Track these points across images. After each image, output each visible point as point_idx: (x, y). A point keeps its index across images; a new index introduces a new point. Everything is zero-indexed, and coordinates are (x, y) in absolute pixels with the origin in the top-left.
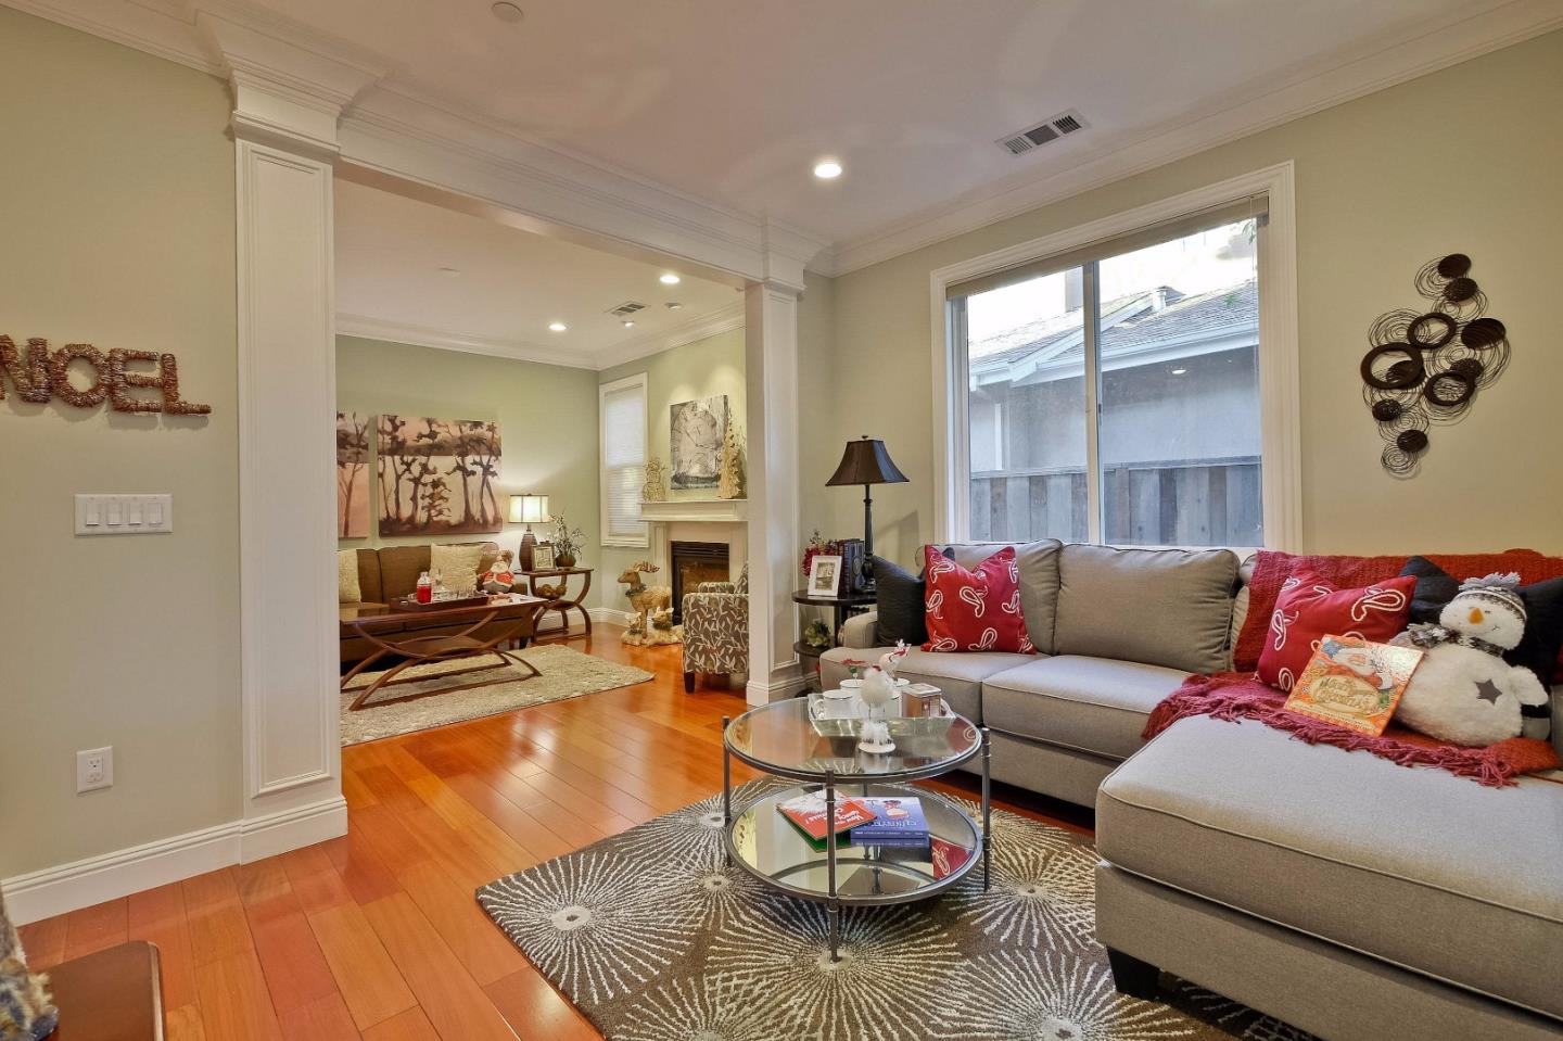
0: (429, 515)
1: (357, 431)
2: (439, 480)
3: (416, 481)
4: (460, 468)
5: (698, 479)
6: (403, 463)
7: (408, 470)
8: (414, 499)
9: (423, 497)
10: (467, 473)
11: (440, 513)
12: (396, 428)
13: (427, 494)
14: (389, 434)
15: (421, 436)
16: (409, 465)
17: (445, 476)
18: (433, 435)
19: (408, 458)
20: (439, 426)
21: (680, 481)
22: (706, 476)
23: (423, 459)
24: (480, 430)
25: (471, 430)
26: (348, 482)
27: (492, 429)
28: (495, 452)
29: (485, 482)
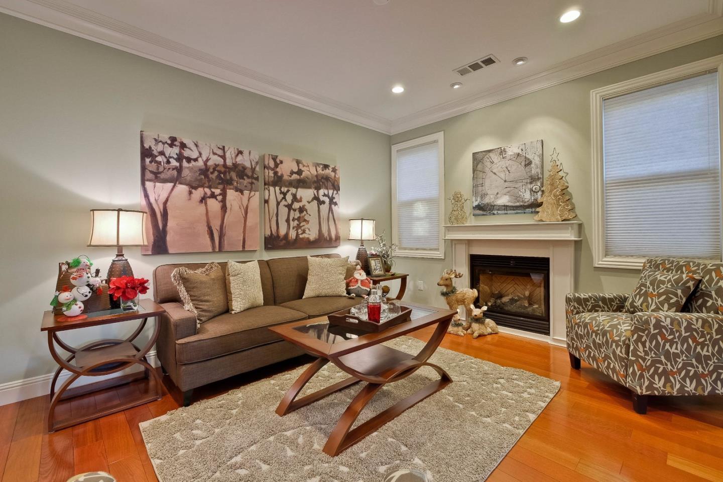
0: (297, 233)
1: (252, 167)
2: (304, 206)
3: (289, 207)
4: (316, 198)
5: (506, 207)
6: (281, 193)
7: (284, 198)
8: (288, 221)
9: (294, 220)
10: (321, 203)
11: (304, 232)
12: (277, 165)
13: (296, 217)
14: (273, 169)
15: (292, 173)
16: (285, 194)
17: (307, 204)
18: (299, 172)
19: (284, 189)
20: (304, 166)
21: (484, 209)
22: (518, 204)
23: (293, 190)
24: (328, 172)
25: (323, 170)
26: (245, 206)
27: (334, 170)
28: (336, 188)
29: (330, 209)
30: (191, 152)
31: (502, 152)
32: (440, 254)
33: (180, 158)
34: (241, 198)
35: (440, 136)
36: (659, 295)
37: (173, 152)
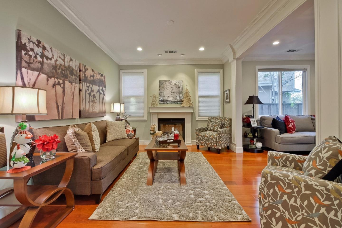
0: (92, 109)
1: (76, 69)
2: (95, 94)
3: (90, 94)
4: (99, 91)
5: (171, 101)
6: (87, 86)
7: (88, 89)
8: (89, 102)
9: (91, 101)
10: (100, 93)
11: (95, 109)
12: (85, 71)
13: (92, 100)
14: (84, 73)
15: (91, 76)
16: (88, 87)
17: (96, 93)
18: (93, 76)
19: (88, 85)
20: (95, 73)
21: (164, 102)
22: (175, 101)
23: (91, 86)
24: (102, 78)
25: (101, 77)
26: (73, 92)
27: (104, 78)
28: (105, 87)
29: (103, 97)
30: (48, 53)
31: (170, 82)
32: (145, 119)
33: (42, 56)
34: (71, 87)
35: (145, 71)
36: (217, 125)
37: (39, 50)
